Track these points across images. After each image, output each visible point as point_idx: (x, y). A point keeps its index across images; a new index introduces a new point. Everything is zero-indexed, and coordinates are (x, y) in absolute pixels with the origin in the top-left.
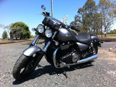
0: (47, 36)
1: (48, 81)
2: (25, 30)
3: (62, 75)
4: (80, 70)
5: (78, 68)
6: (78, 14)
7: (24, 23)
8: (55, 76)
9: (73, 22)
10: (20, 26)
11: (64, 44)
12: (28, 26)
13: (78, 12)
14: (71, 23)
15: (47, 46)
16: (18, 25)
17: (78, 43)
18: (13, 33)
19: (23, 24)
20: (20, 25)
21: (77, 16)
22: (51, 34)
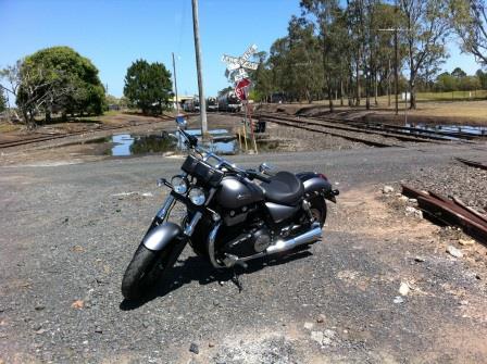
0: (195, 202)
1: (199, 299)
2: (82, 82)
3: (230, 283)
4: (276, 267)
5: (271, 264)
6: (304, 13)
7: (76, 50)
8: (214, 287)
9: (284, 40)
10: (58, 66)
11: (233, 213)
12: (92, 62)
13: (302, 5)
14: (276, 44)
15: (194, 222)
16: (52, 61)
17: (269, 205)
18: (34, 95)
19: (73, 57)
20: (60, 58)
21: (300, 20)
22: (203, 197)
